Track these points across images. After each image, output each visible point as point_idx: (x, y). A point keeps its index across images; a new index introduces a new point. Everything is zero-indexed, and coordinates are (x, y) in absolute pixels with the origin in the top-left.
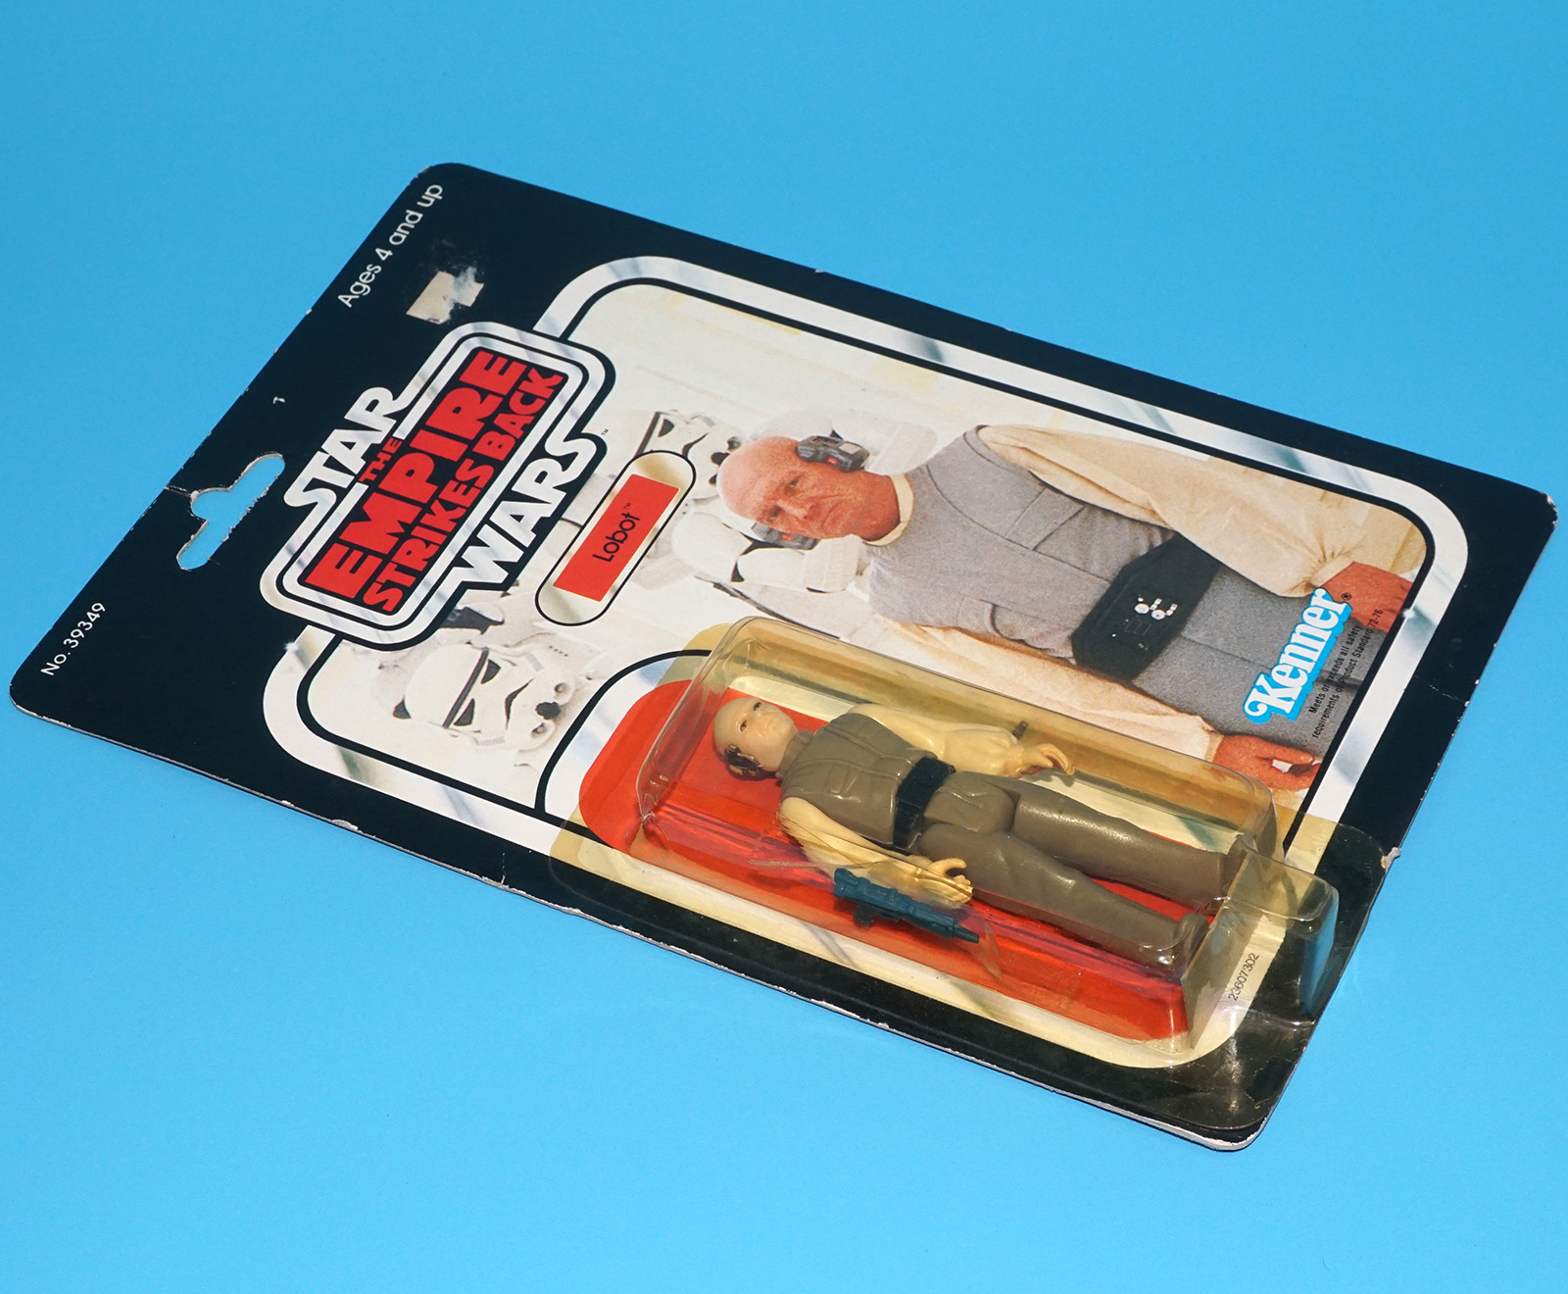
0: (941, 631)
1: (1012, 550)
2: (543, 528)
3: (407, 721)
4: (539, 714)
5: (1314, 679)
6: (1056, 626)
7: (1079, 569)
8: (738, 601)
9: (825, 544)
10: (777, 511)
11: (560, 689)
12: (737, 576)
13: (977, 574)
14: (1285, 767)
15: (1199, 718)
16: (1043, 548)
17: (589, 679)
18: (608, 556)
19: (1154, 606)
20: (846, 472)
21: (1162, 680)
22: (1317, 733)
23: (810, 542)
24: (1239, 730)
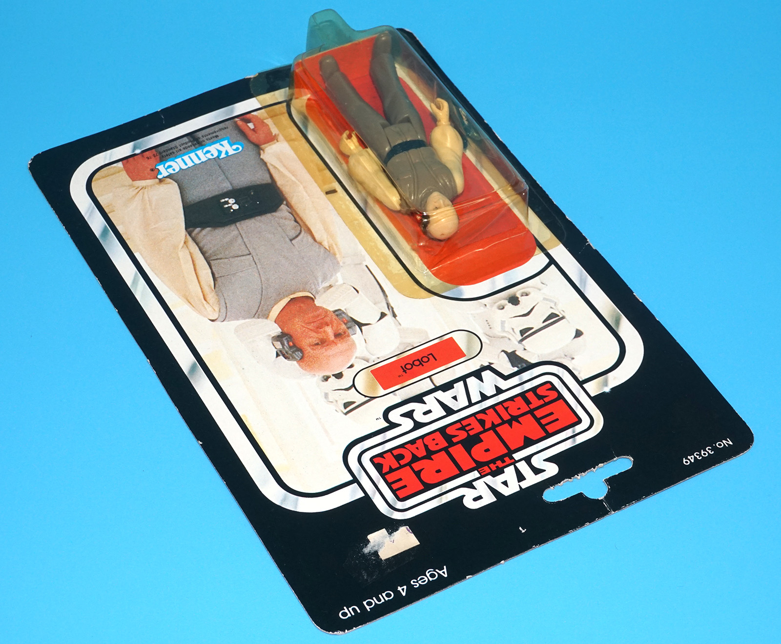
0: (323, 244)
1: (259, 259)
2: (447, 387)
3: (579, 328)
4: (519, 301)
5: (203, 146)
6: (276, 219)
7: (242, 236)
8: (392, 305)
9: (331, 308)
10: (338, 335)
11: (502, 307)
12: (383, 315)
13: (284, 257)
14: (251, 125)
15: (262, 157)
16: (246, 252)
17: (486, 305)
18: (430, 357)
19: (229, 205)
20: (290, 335)
21: (259, 177)
22: (226, 128)
23: (337, 313)
24: (252, 145)
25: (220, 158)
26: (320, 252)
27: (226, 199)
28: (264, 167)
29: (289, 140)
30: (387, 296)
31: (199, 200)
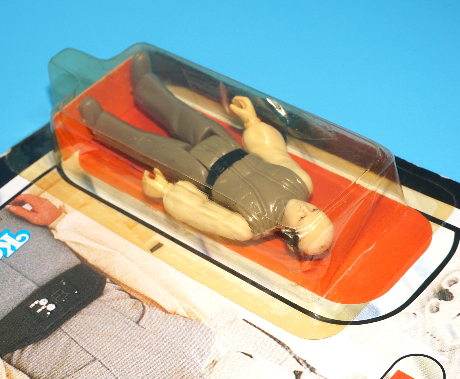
0: (178, 312)
1: (109, 362)
4: (451, 294)
6: (107, 303)
7: (74, 341)
8: (302, 356)
11: (435, 309)
13: (139, 347)
15: (56, 237)
17: (414, 313)
19: (43, 308)
21: (64, 261)
24: (39, 228)
25: (8, 256)
26: (180, 323)
27: (36, 302)
28: (63, 248)
29: (79, 207)
30: (289, 349)
31: (4, 316)
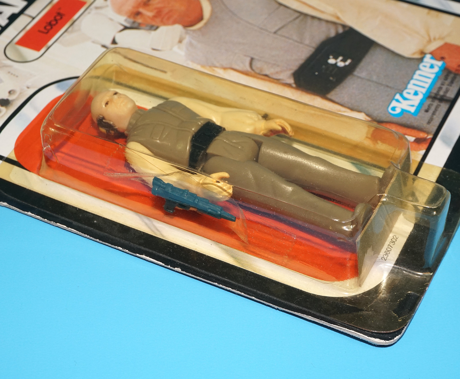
2: (13, 18)
5: (427, 96)
6: (285, 69)
7: (298, 42)
9: (163, 29)
10: (138, 14)
11: (12, 92)
12: (114, 42)
13: (243, 43)
14: (412, 139)
15: (363, 114)
16: (279, 33)
17: (28, 88)
18: (46, 31)
19: (338, 60)
21: (343, 95)
22: (429, 123)
23: (155, 28)
24: (385, 120)
25: (398, 94)
27: (347, 63)
